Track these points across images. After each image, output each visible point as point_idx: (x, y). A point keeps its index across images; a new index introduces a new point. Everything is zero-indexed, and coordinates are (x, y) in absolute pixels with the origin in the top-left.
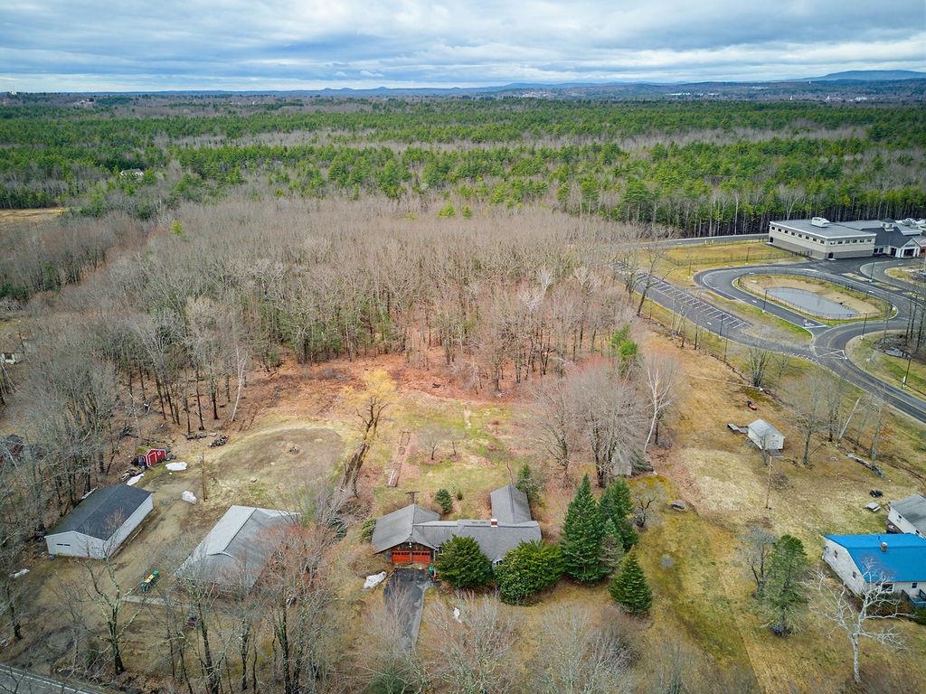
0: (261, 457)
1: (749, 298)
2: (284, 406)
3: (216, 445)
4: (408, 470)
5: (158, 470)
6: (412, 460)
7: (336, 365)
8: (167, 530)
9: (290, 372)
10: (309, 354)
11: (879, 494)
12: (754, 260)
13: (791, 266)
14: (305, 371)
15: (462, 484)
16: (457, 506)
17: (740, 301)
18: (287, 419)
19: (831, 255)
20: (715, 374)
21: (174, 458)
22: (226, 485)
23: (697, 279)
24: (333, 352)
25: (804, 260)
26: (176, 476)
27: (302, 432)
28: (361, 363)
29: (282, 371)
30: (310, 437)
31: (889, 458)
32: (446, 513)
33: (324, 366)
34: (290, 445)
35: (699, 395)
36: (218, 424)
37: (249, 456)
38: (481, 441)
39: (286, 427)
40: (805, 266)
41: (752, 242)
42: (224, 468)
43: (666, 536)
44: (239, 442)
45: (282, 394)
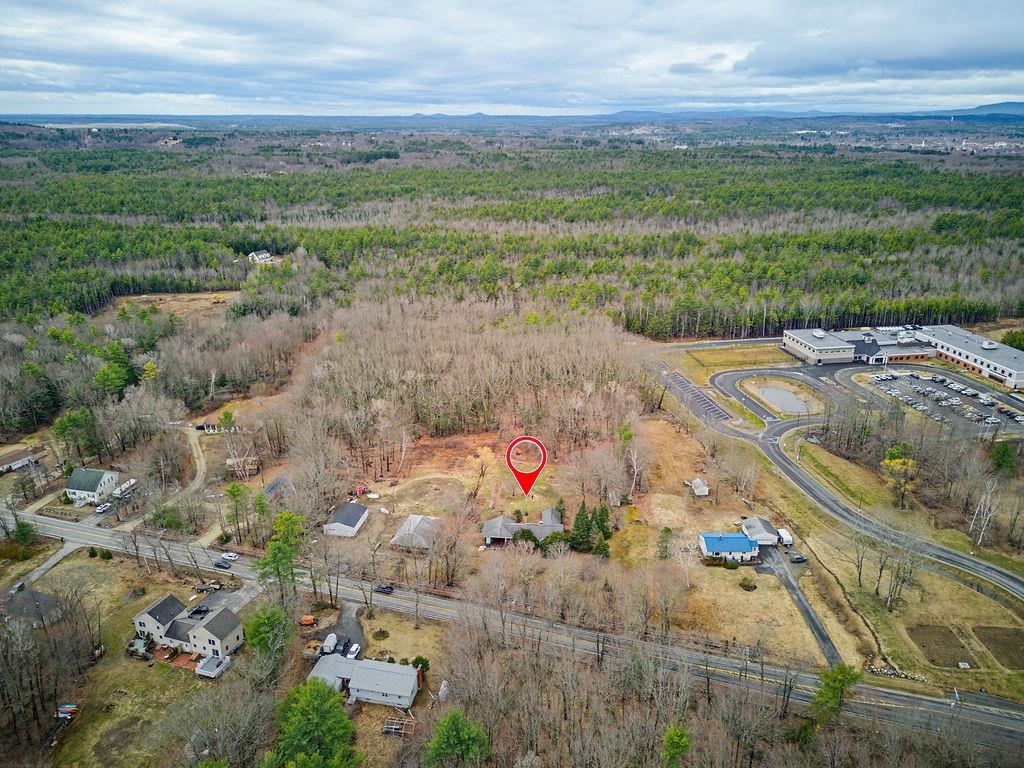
0: (420, 491)
1: (740, 396)
2: (426, 464)
3: (392, 485)
4: (500, 501)
5: (364, 498)
6: (502, 496)
7: (456, 438)
8: (378, 527)
9: (426, 443)
10: (439, 432)
11: (745, 518)
12: (762, 362)
13: (788, 370)
14: (436, 442)
15: (529, 508)
16: (525, 518)
17: (733, 399)
18: (429, 471)
19: (820, 361)
20: (692, 451)
21: (370, 492)
22: (402, 506)
23: (712, 380)
24: (452, 431)
25: (800, 364)
26: (374, 501)
27: (440, 479)
28: (471, 438)
29: (421, 442)
30: (445, 482)
31: (763, 502)
32: (519, 521)
33: (447, 439)
34: (435, 486)
35: (677, 464)
36: (390, 473)
37: (412, 491)
38: (542, 487)
39: (431, 477)
40: (798, 369)
41: (769, 345)
42: (400, 498)
43: (628, 534)
44: (404, 485)
45: (424, 457)
